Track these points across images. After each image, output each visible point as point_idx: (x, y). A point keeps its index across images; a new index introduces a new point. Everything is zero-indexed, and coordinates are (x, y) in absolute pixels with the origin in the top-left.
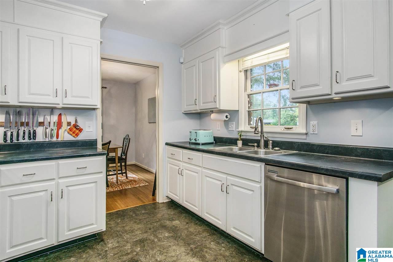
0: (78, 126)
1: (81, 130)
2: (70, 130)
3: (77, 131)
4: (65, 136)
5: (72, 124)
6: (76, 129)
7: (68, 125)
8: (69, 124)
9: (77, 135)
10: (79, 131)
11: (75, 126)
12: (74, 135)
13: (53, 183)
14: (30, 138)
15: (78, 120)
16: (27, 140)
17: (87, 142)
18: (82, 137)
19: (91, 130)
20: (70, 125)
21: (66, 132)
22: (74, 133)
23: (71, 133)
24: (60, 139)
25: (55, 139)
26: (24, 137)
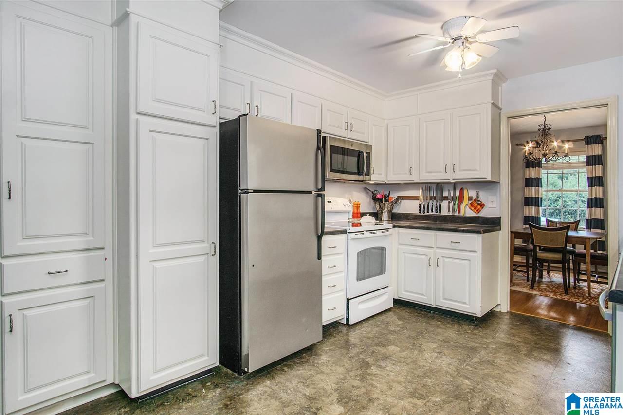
0: (479, 201)
1: (482, 206)
2: (472, 205)
3: (479, 207)
4: (467, 211)
5: (474, 198)
6: (477, 204)
7: (469, 200)
8: (470, 198)
9: (479, 211)
10: (481, 206)
11: (477, 200)
12: (475, 211)
13: (431, 250)
14: (437, 212)
15: (480, 194)
16: (434, 213)
17: (489, 219)
18: (484, 213)
19: (494, 205)
20: (472, 200)
21: (468, 208)
22: (475, 208)
23: (473, 208)
24: (462, 214)
25: (457, 214)
26: (432, 209)
